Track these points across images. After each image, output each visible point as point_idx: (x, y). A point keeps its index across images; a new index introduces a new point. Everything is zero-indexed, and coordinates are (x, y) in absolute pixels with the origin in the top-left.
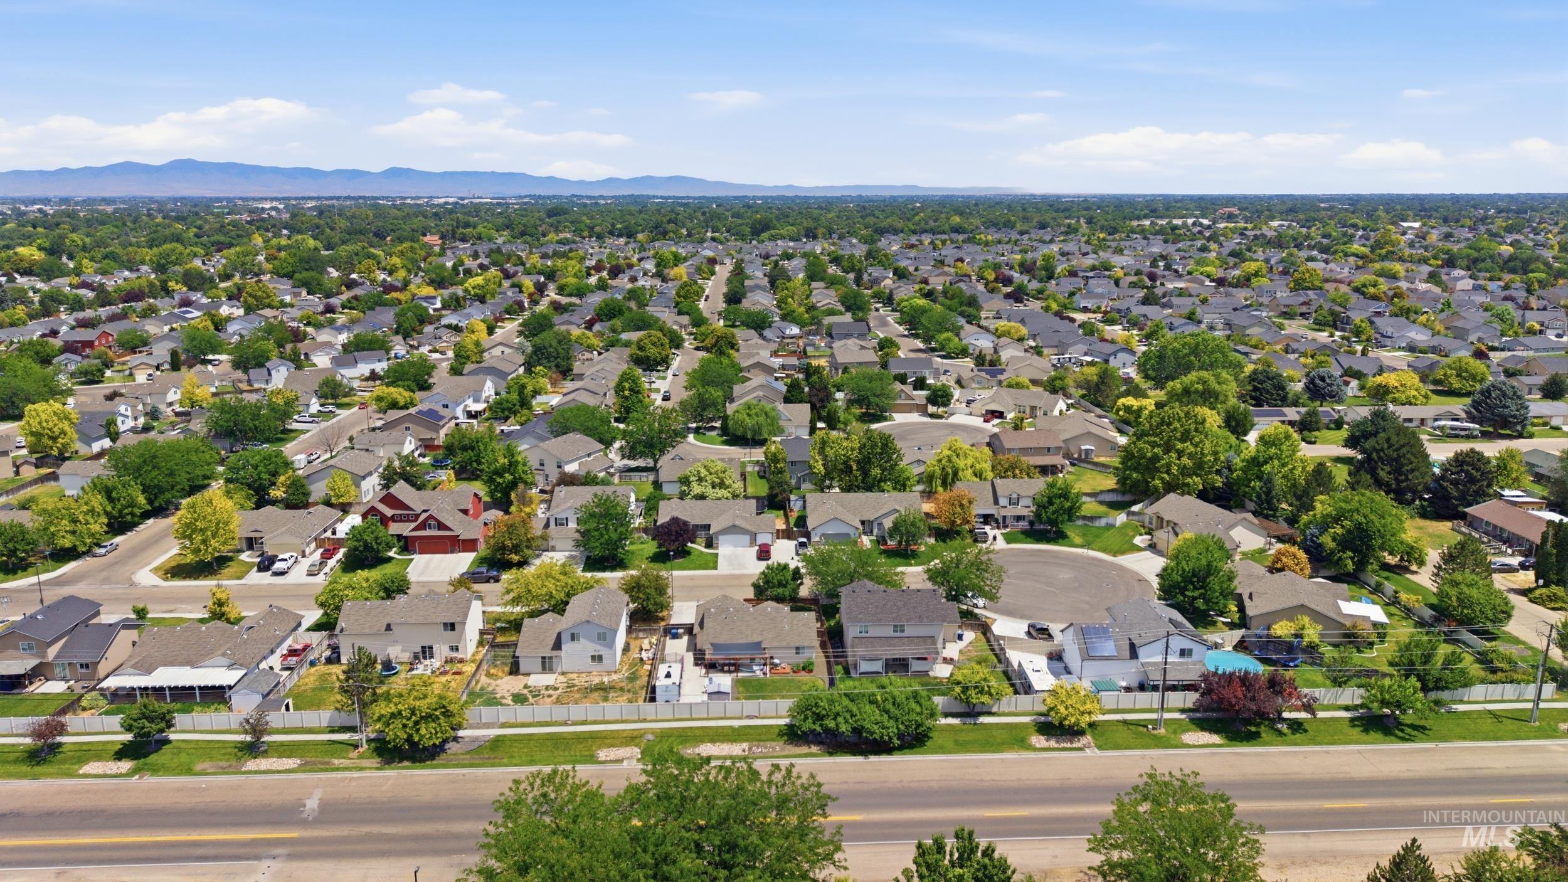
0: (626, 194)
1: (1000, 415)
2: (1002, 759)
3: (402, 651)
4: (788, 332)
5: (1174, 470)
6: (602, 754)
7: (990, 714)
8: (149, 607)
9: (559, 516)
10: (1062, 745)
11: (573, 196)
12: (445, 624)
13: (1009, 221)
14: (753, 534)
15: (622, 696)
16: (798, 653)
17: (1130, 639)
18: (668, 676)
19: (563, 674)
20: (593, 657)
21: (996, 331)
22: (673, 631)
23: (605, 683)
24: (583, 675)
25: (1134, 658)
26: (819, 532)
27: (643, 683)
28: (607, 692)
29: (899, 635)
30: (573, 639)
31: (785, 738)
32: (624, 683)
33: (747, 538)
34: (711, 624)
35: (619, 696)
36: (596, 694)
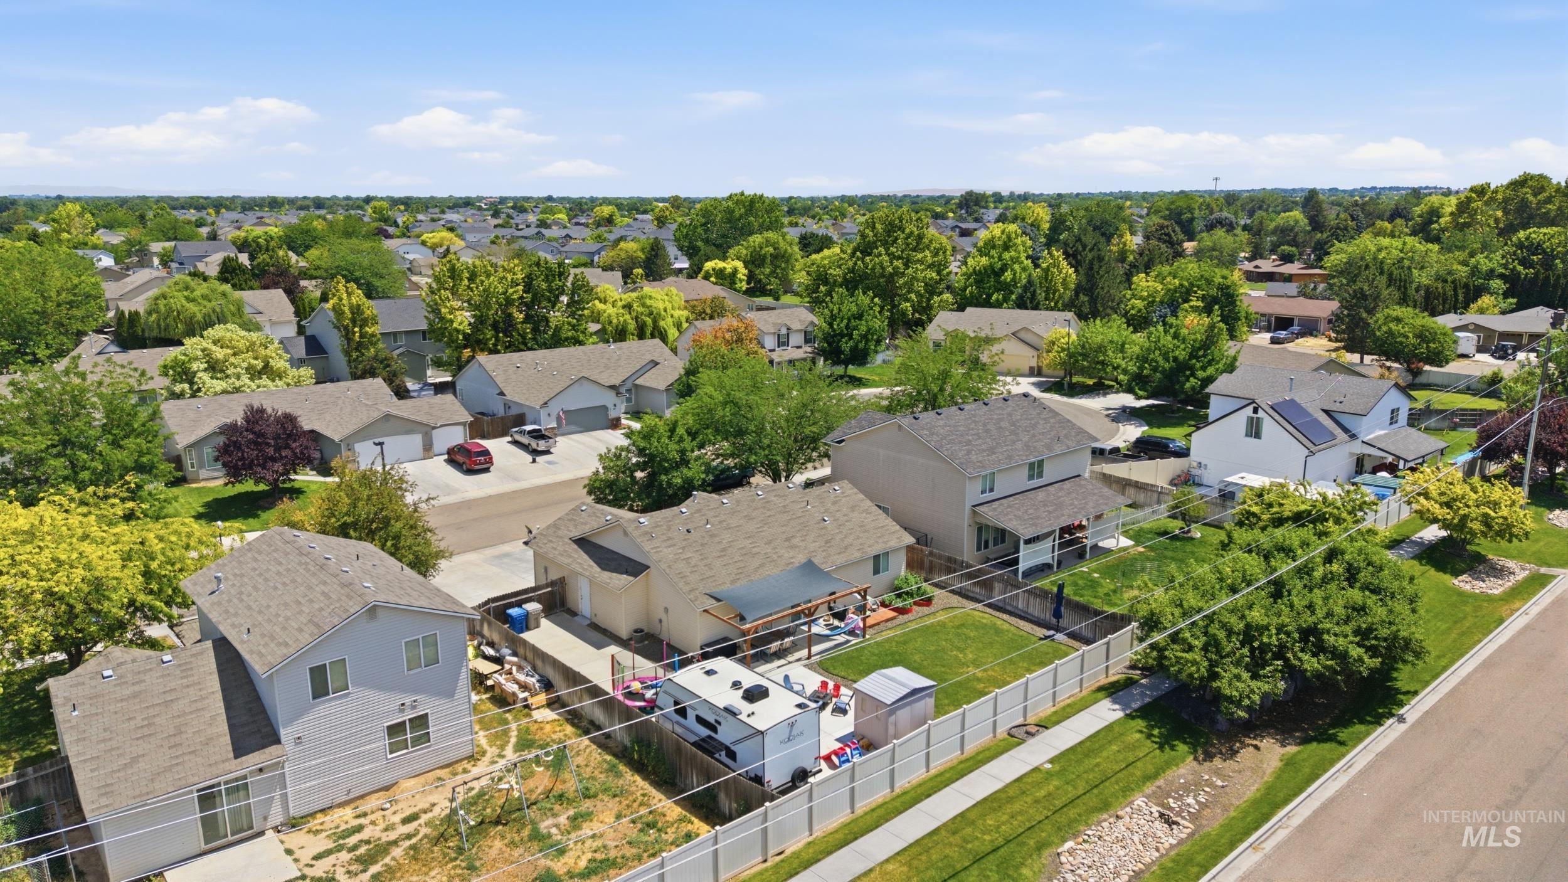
14: (427, 431)
15: (587, 816)
16: (876, 571)
17: (1326, 412)
18: (755, 695)
19: (293, 824)
20: (395, 730)
21: (424, 243)
22: (514, 612)
23: (470, 804)
24: (373, 802)
25: (1353, 437)
26: (555, 408)
27: (597, 755)
28: (521, 823)
29: (1036, 482)
30: (320, 689)
31: (1182, 748)
32: (542, 780)
33: (417, 440)
34: (668, 553)
35: (576, 821)
36: (495, 845)
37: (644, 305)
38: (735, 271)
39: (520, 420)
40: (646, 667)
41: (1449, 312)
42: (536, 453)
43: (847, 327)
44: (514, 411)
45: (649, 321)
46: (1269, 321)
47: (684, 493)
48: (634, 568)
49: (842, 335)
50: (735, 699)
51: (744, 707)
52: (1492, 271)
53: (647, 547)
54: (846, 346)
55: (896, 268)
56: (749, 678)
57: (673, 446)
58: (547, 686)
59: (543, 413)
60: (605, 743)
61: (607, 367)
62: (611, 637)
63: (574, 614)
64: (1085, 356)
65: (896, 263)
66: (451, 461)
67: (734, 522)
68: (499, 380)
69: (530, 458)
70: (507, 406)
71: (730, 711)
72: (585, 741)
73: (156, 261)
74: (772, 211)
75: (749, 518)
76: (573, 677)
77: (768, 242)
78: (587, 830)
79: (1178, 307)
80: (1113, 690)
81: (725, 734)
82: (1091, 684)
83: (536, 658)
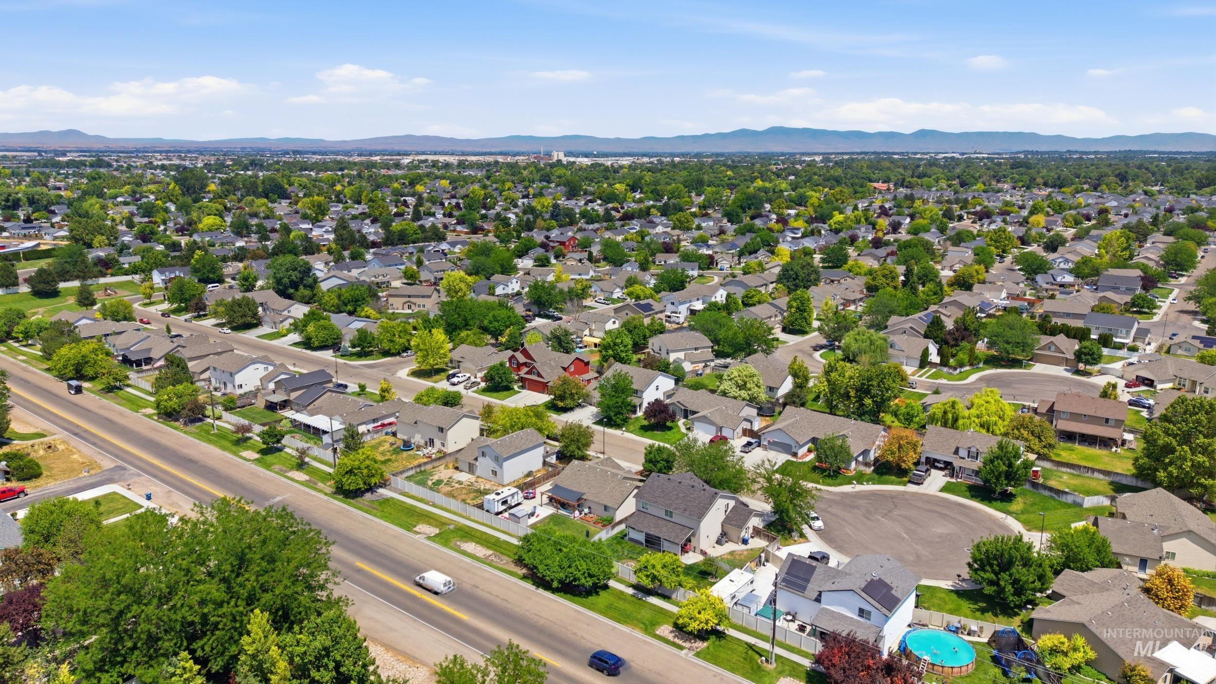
0: (1122, 150)
1: (1151, 383)
2: (615, 628)
3: (421, 438)
4: (1059, 279)
6: (418, 527)
7: (666, 597)
8: (367, 386)
10: (677, 640)
11: (1069, 151)
12: (439, 428)
16: (605, 510)
26: (768, 437)
29: (668, 518)
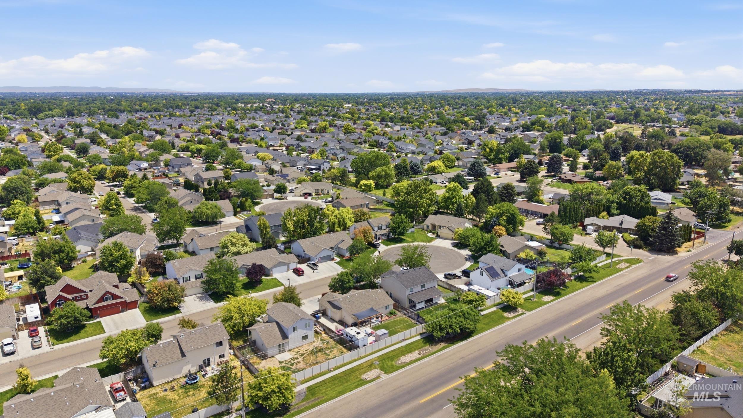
1: (310, 194)
3: (192, 367)
5: (425, 205)
6: (366, 376)
9: (184, 277)
10: (516, 314)
12: (217, 344)
13: (178, 105)
14: (288, 265)
15: (332, 351)
16: (386, 309)
17: (502, 270)
18: (358, 333)
19: (290, 350)
20: (303, 337)
21: (258, 157)
22: (317, 316)
23: (316, 348)
24: (300, 348)
25: (506, 276)
26: (318, 257)
27: (333, 342)
28: (323, 351)
29: (423, 289)
30: (294, 330)
31: (428, 344)
32: (325, 345)
33: (286, 267)
34: (345, 306)
35: (331, 351)
36: (319, 354)
37: (340, 215)
38: (371, 184)
39: (309, 259)
40: (341, 327)
41: (593, 216)
42: (313, 269)
43: (398, 225)
44: (307, 257)
45: (342, 220)
46: (541, 215)
47: (350, 289)
48: (339, 308)
49: (397, 228)
50: (355, 334)
51: (356, 335)
52: (613, 201)
53: (342, 305)
54: (398, 231)
55: (418, 200)
56: (358, 331)
57: (347, 278)
58: (324, 330)
59: (315, 259)
60: (334, 340)
61: (331, 241)
62: (335, 321)
63: (327, 316)
64: (464, 238)
65: (417, 198)
66: (294, 272)
67: (358, 299)
68: (303, 247)
69: (312, 271)
70: (305, 254)
71: (354, 336)
72: (331, 340)
73: (162, 164)
74: (385, 158)
75: (361, 298)
76: (329, 329)
77: (383, 171)
78: (333, 353)
79: (499, 218)
80: (421, 334)
81: (353, 339)
82: (418, 333)
83: (322, 325)
